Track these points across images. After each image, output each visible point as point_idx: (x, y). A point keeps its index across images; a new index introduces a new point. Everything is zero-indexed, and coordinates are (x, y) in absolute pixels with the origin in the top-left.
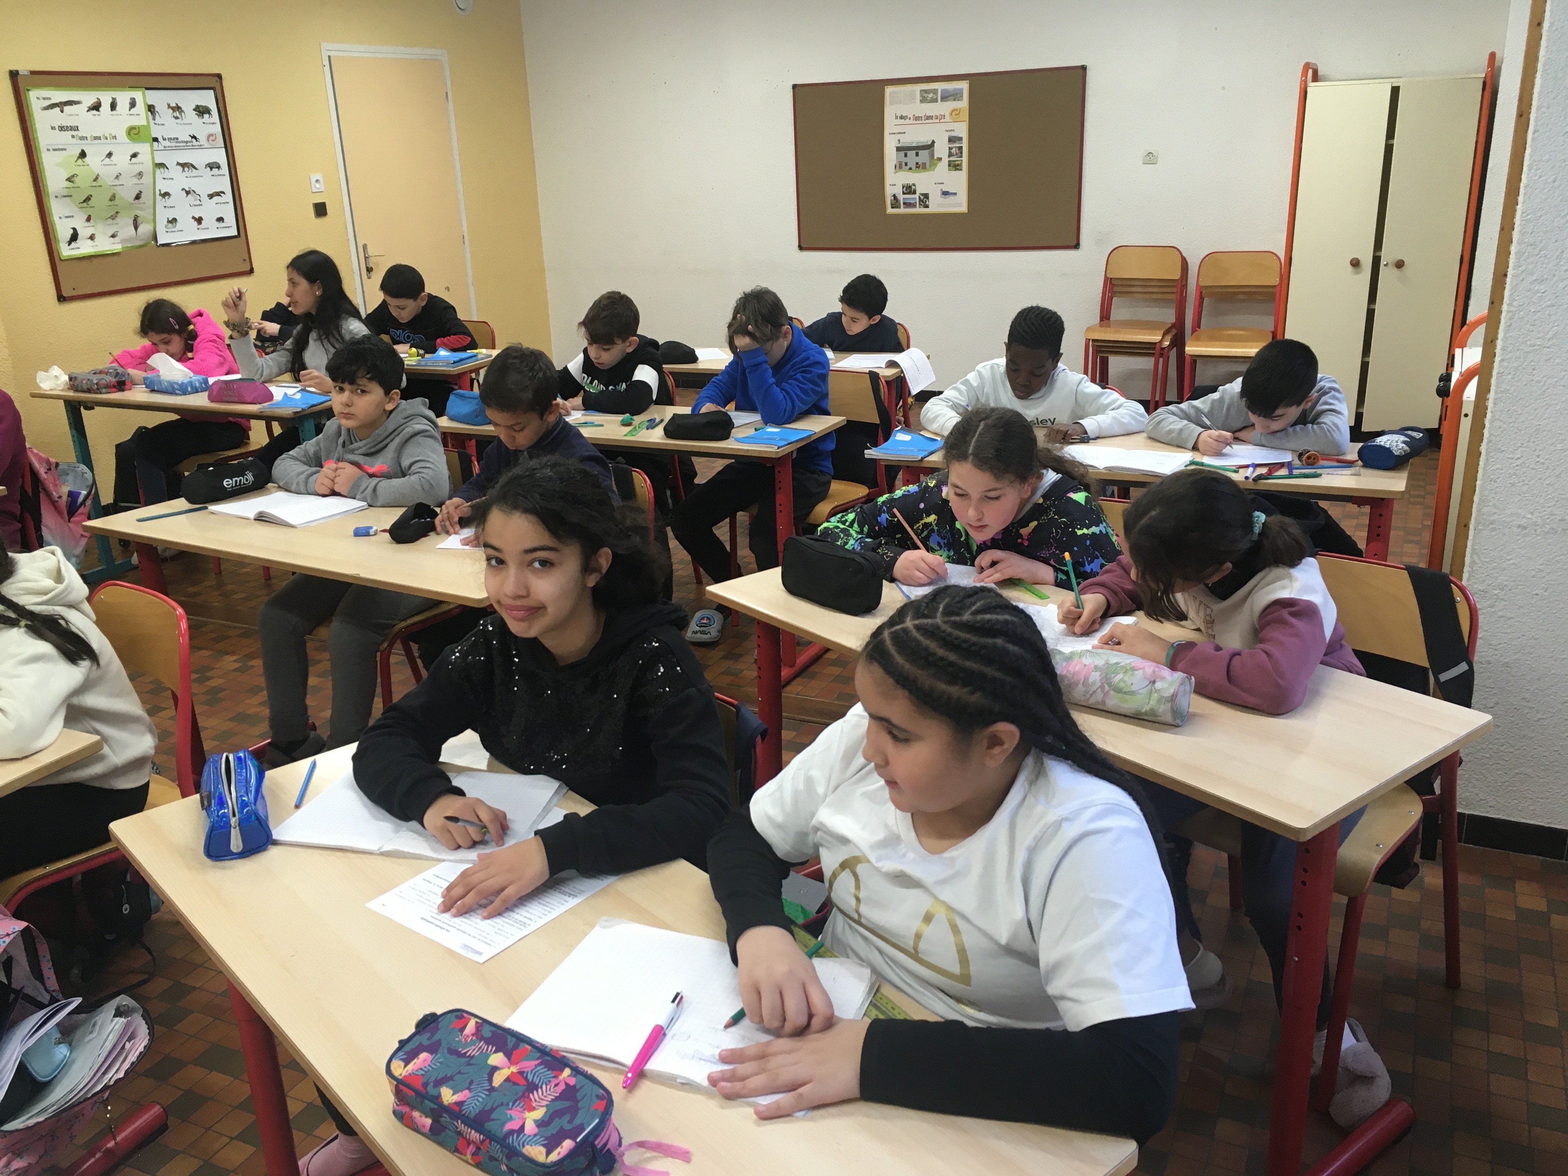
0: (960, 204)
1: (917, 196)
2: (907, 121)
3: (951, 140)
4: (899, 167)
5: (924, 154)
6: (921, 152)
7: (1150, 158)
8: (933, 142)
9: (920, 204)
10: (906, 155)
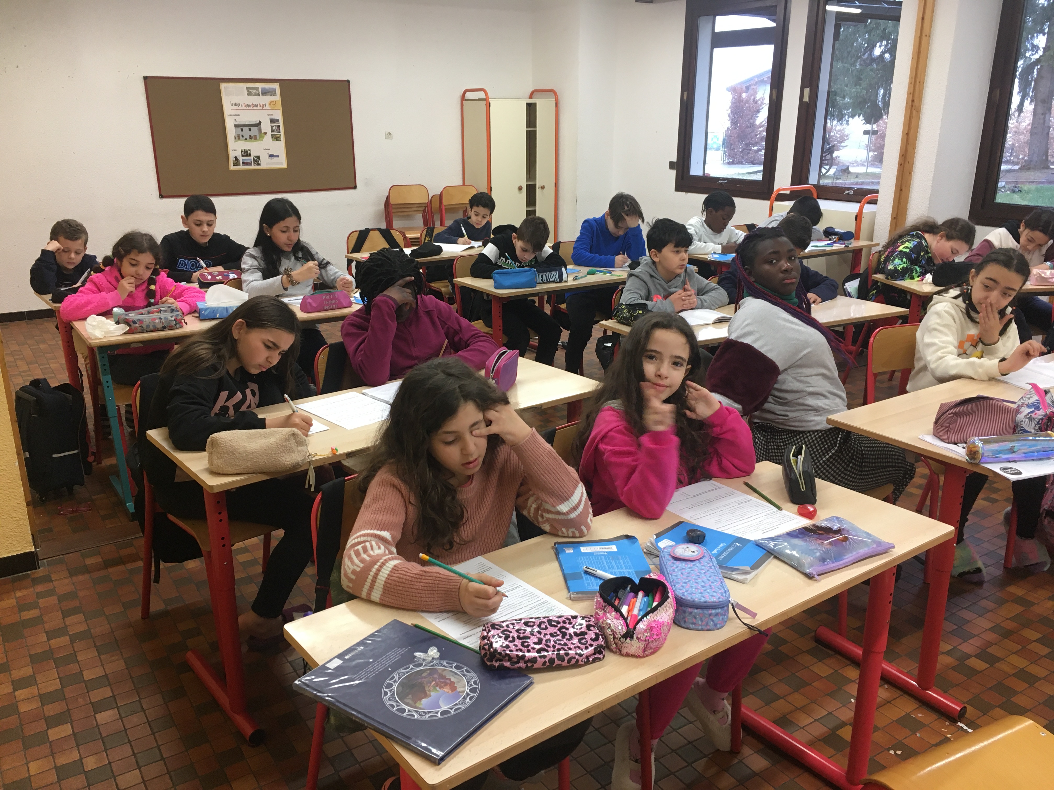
0: (282, 163)
1: (252, 158)
2: (240, 107)
3: (272, 121)
4: (238, 138)
5: (254, 130)
6: (252, 128)
7: (389, 136)
8: (260, 122)
9: (254, 163)
10: (242, 130)
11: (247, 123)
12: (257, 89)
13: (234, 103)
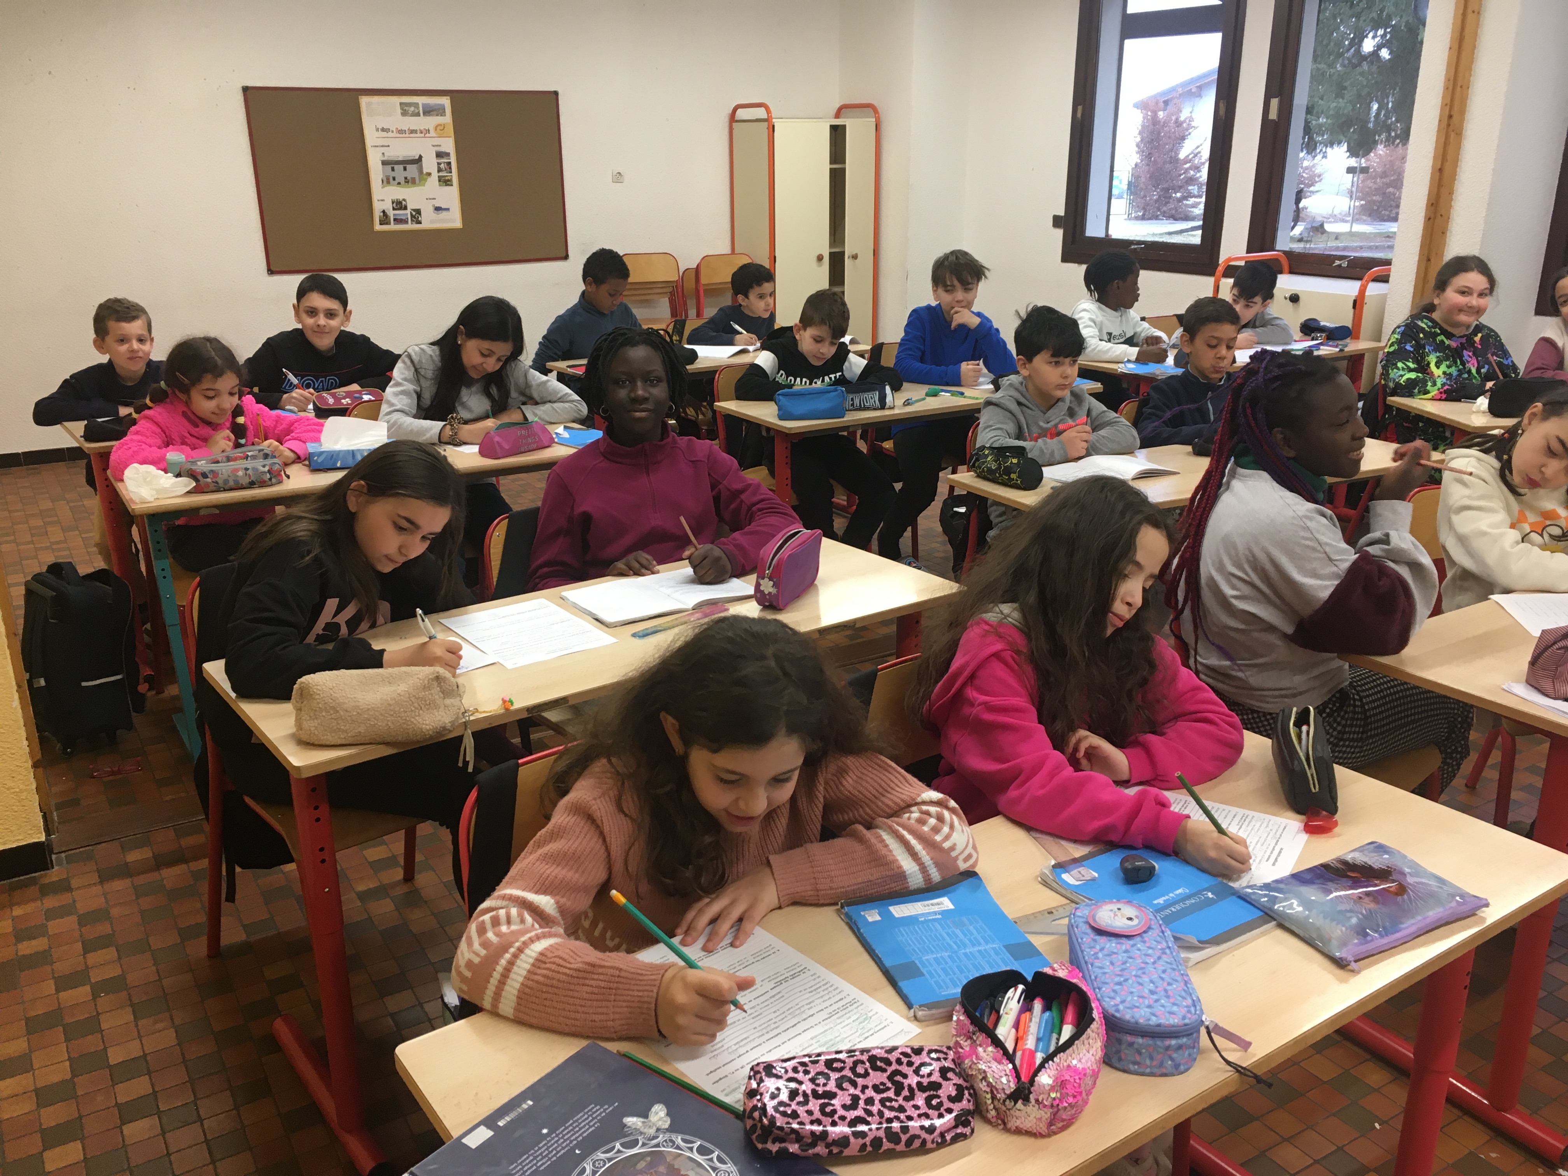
0: (454, 220)
1: (408, 212)
2: (390, 135)
3: (439, 155)
4: (387, 181)
5: (412, 169)
6: (408, 166)
7: (618, 177)
8: (421, 157)
9: (412, 220)
10: (393, 169)
11: (400, 159)
12: (416, 105)
13: (380, 127)
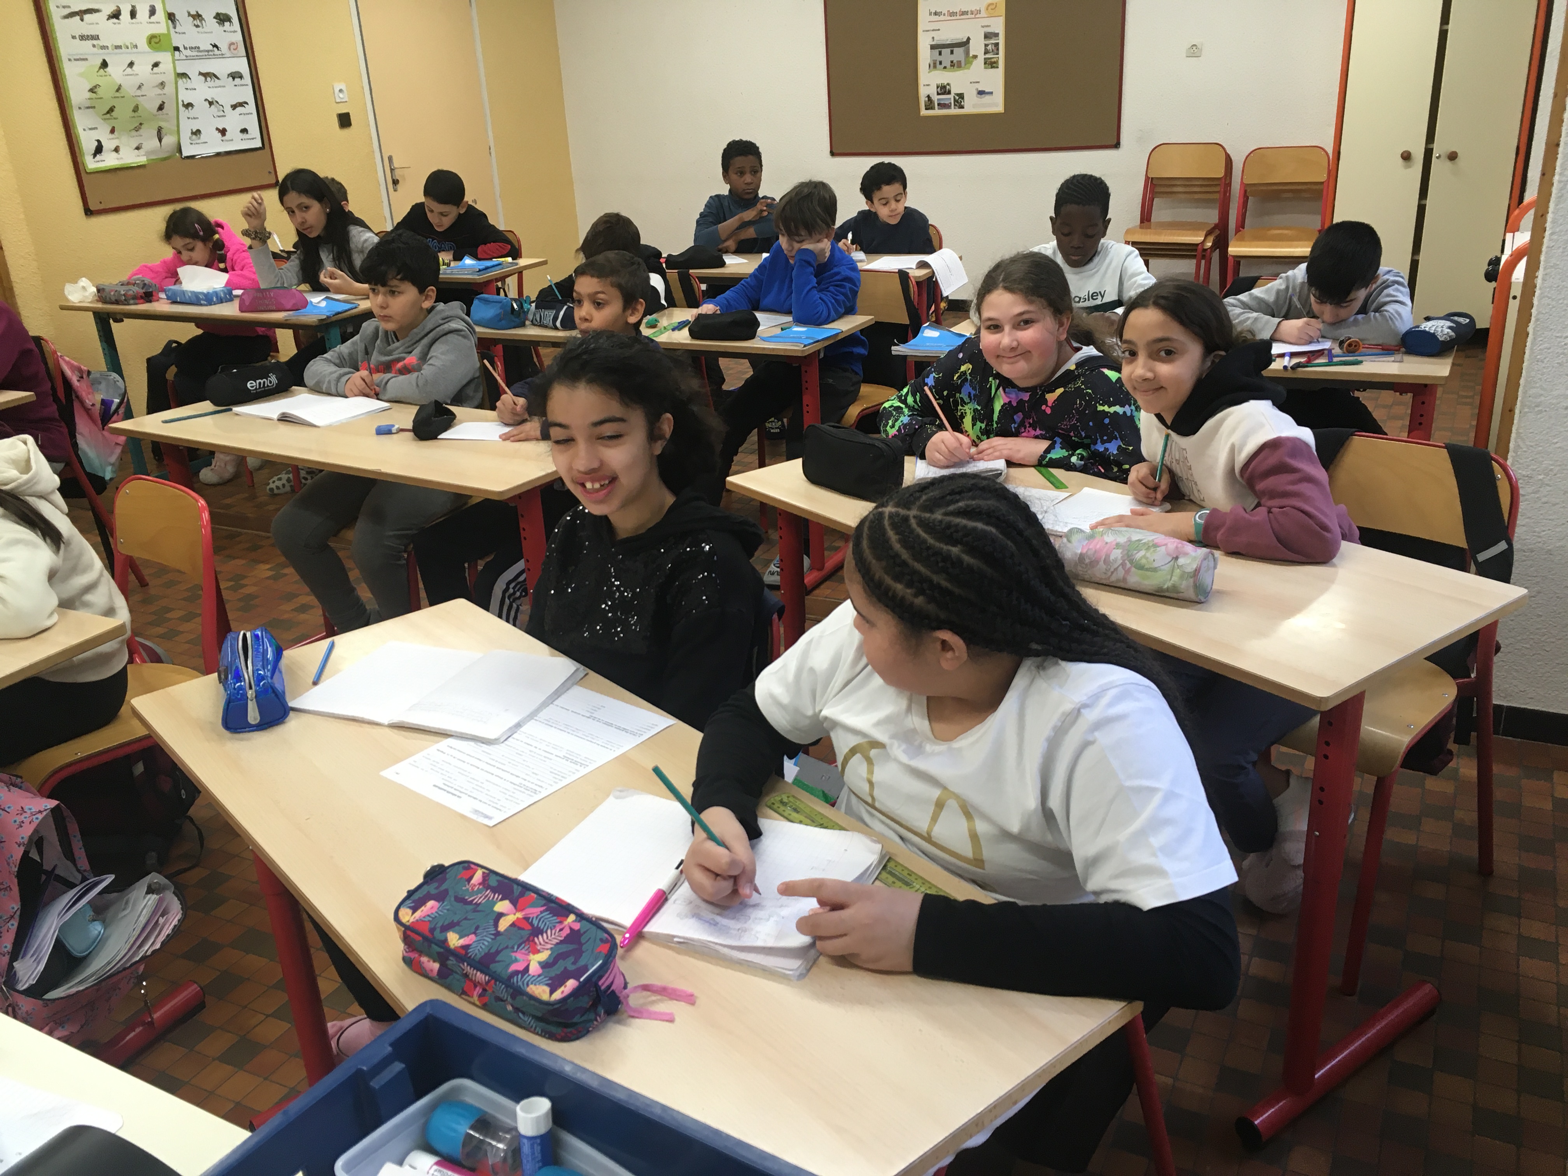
0: (996, 104)
1: (951, 96)
2: (942, 18)
3: (987, 36)
4: (934, 65)
5: (959, 51)
6: (956, 50)
7: (1194, 51)
8: (969, 39)
9: (955, 105)
10: (940, 53)
11: (948, 42)
13: (934, 11)
